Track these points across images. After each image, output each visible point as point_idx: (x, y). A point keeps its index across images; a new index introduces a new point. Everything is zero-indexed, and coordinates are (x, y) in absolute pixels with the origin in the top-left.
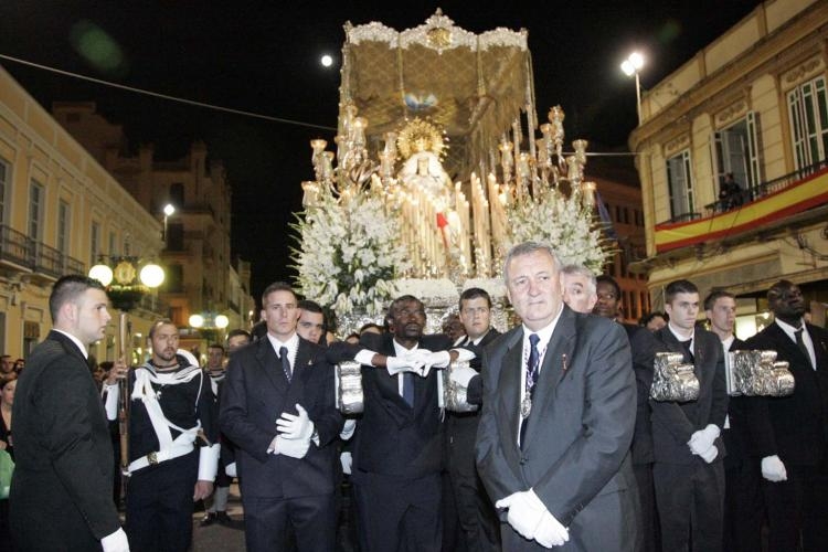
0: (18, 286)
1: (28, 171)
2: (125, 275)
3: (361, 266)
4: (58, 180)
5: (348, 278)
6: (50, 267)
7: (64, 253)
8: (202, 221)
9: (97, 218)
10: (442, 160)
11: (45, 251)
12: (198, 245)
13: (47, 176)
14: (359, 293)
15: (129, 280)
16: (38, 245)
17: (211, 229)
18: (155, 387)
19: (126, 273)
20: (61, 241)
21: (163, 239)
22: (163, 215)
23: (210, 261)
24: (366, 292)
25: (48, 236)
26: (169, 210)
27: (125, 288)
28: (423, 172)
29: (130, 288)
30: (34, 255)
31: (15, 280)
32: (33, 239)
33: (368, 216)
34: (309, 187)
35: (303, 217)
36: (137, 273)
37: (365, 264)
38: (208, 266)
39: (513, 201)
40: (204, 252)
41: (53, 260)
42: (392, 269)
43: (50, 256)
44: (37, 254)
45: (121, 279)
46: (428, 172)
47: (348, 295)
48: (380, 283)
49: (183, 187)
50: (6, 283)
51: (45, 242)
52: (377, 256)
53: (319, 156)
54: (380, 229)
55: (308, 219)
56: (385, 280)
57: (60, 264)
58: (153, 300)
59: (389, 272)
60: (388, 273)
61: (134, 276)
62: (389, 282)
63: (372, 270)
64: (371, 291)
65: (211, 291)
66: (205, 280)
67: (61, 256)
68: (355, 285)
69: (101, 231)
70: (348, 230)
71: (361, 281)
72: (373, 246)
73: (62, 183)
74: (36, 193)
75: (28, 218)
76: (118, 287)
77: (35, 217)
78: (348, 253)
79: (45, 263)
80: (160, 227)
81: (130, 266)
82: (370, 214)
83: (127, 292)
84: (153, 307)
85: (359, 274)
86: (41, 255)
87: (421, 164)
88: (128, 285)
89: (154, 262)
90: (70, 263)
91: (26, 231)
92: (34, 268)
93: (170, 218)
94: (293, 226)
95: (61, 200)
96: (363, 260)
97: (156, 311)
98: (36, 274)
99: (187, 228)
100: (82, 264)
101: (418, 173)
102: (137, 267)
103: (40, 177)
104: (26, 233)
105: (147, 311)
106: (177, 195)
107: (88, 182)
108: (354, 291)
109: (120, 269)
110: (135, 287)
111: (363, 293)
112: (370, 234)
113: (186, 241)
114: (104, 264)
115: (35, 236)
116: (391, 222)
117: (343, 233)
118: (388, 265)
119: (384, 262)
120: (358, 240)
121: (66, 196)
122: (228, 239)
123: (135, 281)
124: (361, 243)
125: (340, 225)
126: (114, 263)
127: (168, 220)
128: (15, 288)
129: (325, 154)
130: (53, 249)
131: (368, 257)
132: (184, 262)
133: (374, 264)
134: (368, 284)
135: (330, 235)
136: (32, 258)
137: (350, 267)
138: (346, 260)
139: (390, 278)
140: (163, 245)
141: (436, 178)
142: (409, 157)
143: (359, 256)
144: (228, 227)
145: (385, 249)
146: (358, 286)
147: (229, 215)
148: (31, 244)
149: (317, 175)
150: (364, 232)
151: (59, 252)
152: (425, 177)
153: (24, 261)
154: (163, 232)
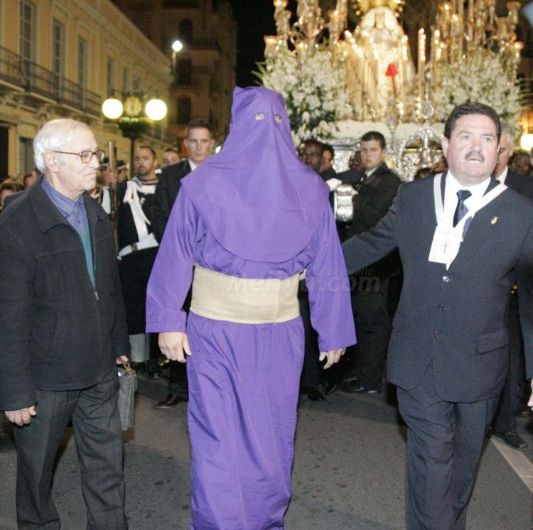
0: (45, 116)
1: (50, 11)
2: (133, 108)
3: (307, 110)
4: (76, 19)
5: (298, 119)
6: (71, 99)
7: (84, 87)
8: (209, 57)
9: (111, 54)
10: (397, 15)
11: (67, 85)
12: (205, 80)
13: (66, 15)
14: (305, 131)
15: (136, 112)
16: (60, 80)
17: (218, 64)
18: (140, 195)
19: (134, 106)
20: (81, 77)
21: (172, 73)
22: (172, 51)
23: (216, 95)
24: (311, 130)
25: (70, 72)
26: (177, 46)
27: (133, 120)
28: (380, 26)
29: (137, 120)
30: (58, 88)
31: (43, 110)
32: (56, 74)
33: (316, 66)
34: (270, 41)
35: (265, 66)
36: (143, 107)
37: (312, 108)
38: (215, 100)
39: (445, 57)
40: (211, 86)
41: (73, 93)
42: (334, 113)
43: (71, 89)
44: (60, 87)
45: (129, 112)
46: (384, 26)
47: (296, 132)
48: (323, 124)
49: (191, 24)
50: (35, 113)
51: (66, 76)
52: (322, 101)
53: (280, 13)
54: (327, 79)
55: (269, 68)
56: (327, 121)
57: (80, 96)
58: (163, 130)
59: (331, 115)
60: (330, 117)
61: (140, 109)
62: (331, 124)
63: (318, 113)
64: (315, 131)
65: (217, 122)
66: (211, 113)
67: (81, 89)
68: (302, 125)
69: (115, 66)
70: (299, 78)
71: (308, 121)
72: (319, 93)
73: (81, 22)
74: (58, 31)
75: (51, 55)
76: (126, 119)
77: (57, 54)
78: (298, 98)
79: (67, 96)
80: (169, 63)
81: (137, 100)
82: (319, 65)
83: (135, 123)
84: (163, 136)
85: (306, 116)
86: (64, 89)
87: (378, 19)
88: (136, 117)
89: (158, 97)
90: (89, 96)
91: (50, 67)
92: (58, 100)
93: (177, 54)
94: (256, 73)
95: (79, 37)
96: (311, 104)
97: (165, 141)
98: (59, 105)
99: (195, 63)
100: (99, 97)
101: (375, 26)
102: (143, 102)
103: (60, 17)
104: (51, 69)
105: (157, 141)
106: (186, 32)
107: (103, 21)
108: (302, 129)
109: (129, 102)
110: (142, 119)
111: (308, 132)
112: (318, 83)
113: (194, 76)
114: (114, 98)
115: (57, 70)
116: (336, 73)
117: (294, 80)
118: (331, 109)
119: (328, 106)
120: (307, 87)
121: (85, 35)
122: (234, 75)
123: (142, 114)
124: (309, 90)
125: (293, 74)
126: (124, 97)
127: (177, 57)
128: (43, 118)
129: (284, 12)
130: (74, 83)
131: (314, 102)
132: (192, 95)
133: (320, 108)
134: (313, 124)
135: (284, 83)
136: (56, 90)
137: (299, 110)
138: (296, 104)
139: (333, 120)
140: (171, 79)
141: (390, 32)
142: (367, 12)
143: (307, 101)
144: (234, 62)
145: (330, 96)
146: (304, 126)
147: (235, 51)
148: (55, 79)
149: (278, 29)
150: (312, 81)
151: (78, 86)
152: (380, 30)
153: (50, 94)
154: (171, 67)
